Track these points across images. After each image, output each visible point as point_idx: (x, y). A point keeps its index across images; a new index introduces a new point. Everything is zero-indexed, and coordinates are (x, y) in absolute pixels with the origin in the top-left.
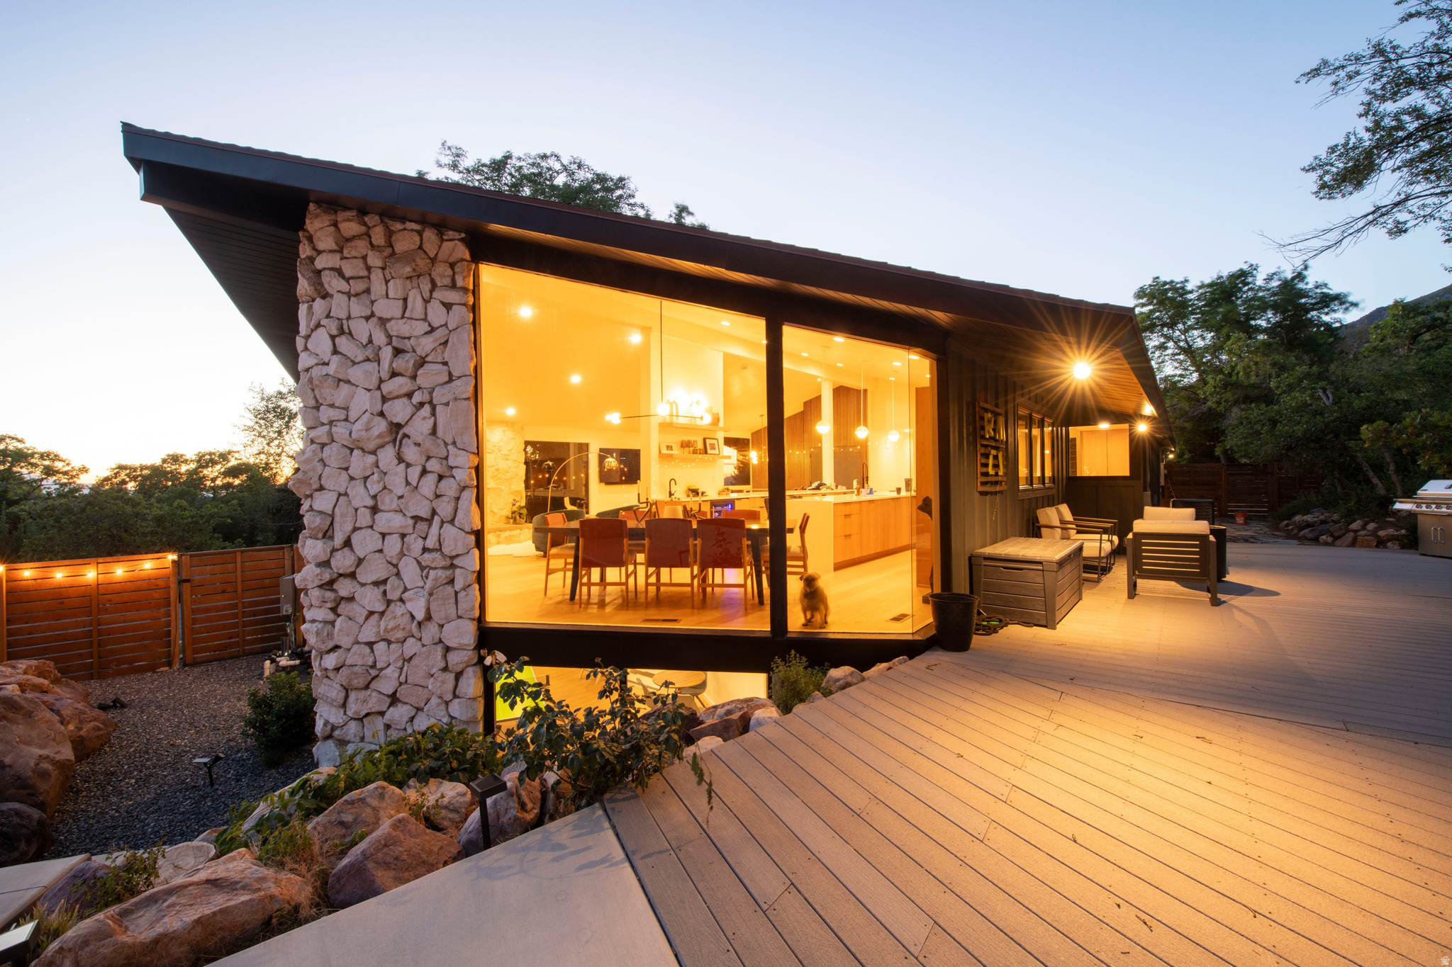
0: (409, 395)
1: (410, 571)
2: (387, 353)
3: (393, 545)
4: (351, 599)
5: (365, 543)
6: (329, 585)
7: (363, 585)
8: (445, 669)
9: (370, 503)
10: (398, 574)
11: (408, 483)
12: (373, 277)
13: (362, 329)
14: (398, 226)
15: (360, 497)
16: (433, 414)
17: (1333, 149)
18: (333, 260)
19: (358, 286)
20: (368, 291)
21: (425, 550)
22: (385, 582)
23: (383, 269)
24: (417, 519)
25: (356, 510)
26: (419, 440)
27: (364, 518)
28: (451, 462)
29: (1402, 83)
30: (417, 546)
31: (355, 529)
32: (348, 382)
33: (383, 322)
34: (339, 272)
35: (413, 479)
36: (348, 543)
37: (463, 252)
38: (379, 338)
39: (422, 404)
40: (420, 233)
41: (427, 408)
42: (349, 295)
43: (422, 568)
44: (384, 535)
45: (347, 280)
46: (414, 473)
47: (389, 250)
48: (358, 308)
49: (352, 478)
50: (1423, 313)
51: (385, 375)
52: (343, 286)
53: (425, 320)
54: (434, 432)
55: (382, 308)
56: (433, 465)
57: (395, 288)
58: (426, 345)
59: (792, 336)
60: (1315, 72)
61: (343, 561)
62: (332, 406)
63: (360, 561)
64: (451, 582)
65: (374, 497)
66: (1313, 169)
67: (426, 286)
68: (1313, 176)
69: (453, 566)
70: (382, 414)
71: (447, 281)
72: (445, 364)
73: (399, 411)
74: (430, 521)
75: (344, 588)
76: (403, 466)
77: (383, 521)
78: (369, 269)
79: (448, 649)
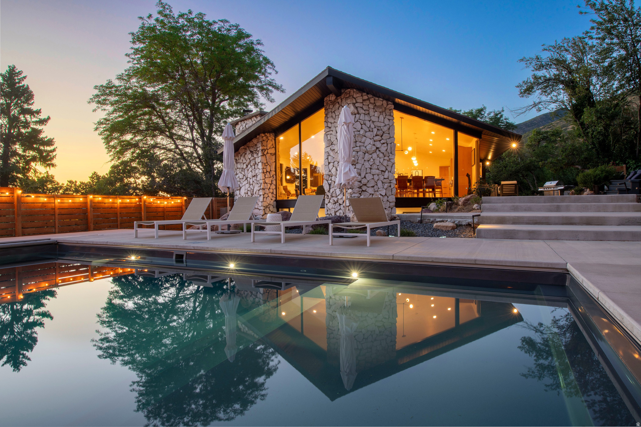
0: (380, 141)
1: (380, 184)
2: (375, 130)
3: (376, 177)
4: (365, 191)
5: (369, 177)
6: (360, 187)
7: (368, 187)
8: (389, 207)
9: (370, 167)
10: (377, 185)
11: (380, 162)
12: (370, 110)
13: (368, 124)
14: (377, 99)
15: (367, 165)
16: (387, 146)
17: (524, 82)
18: (361, 105)
19: (367, 112)
20: (369, 114)
21: (384, 179)
22: (373, 187)
23: (374, 109)
24: (382, 171)
25: (366, 169)
26: (383, 152)
27: (368, 171)
28: (390, 157)
29: (541, 67)
30: (382, 178)
31: (366, 173)
32: (365, 136)
33: (373, 122)
34: (362, 108)
35: (381, 162)
36: (365, 177)
37: (393, 107)
38: (372, 126)
39: (384, 143)
40: (382, 101)
41: (386, 144)
42: (365, 114)
43: (383, 183)
44: (373, 175)
45: (365, 110)
46: (382, 160)
47: (374, 105)
48: (367, 118)
49: (365, 161)
50: (541, 134)
51: (375, 135)
52: (364, 112)
53: (384, 123)
54: (386, 150)
55: (373, 119)
56: (386, 158)
57: (376, 114)
58: (385, 129)
59: (460, 134)
60: (522, 60)
61: (364, 181)
62: (360, 142)
63: (368, 181)
64: (390, 186)
65: (371, 166)
66: (518, 87)
67: (384, 115)
68: (518, 89)
69: (390, 183)
70: (374, 145)
71: (389, 114)
72: (389, 134)
73: (378, 144)
74: (385, 172)
75: (364, 188)
76: (378, 158)
77: (374, 171)
78: (369, 108)
79: (390, 202)
